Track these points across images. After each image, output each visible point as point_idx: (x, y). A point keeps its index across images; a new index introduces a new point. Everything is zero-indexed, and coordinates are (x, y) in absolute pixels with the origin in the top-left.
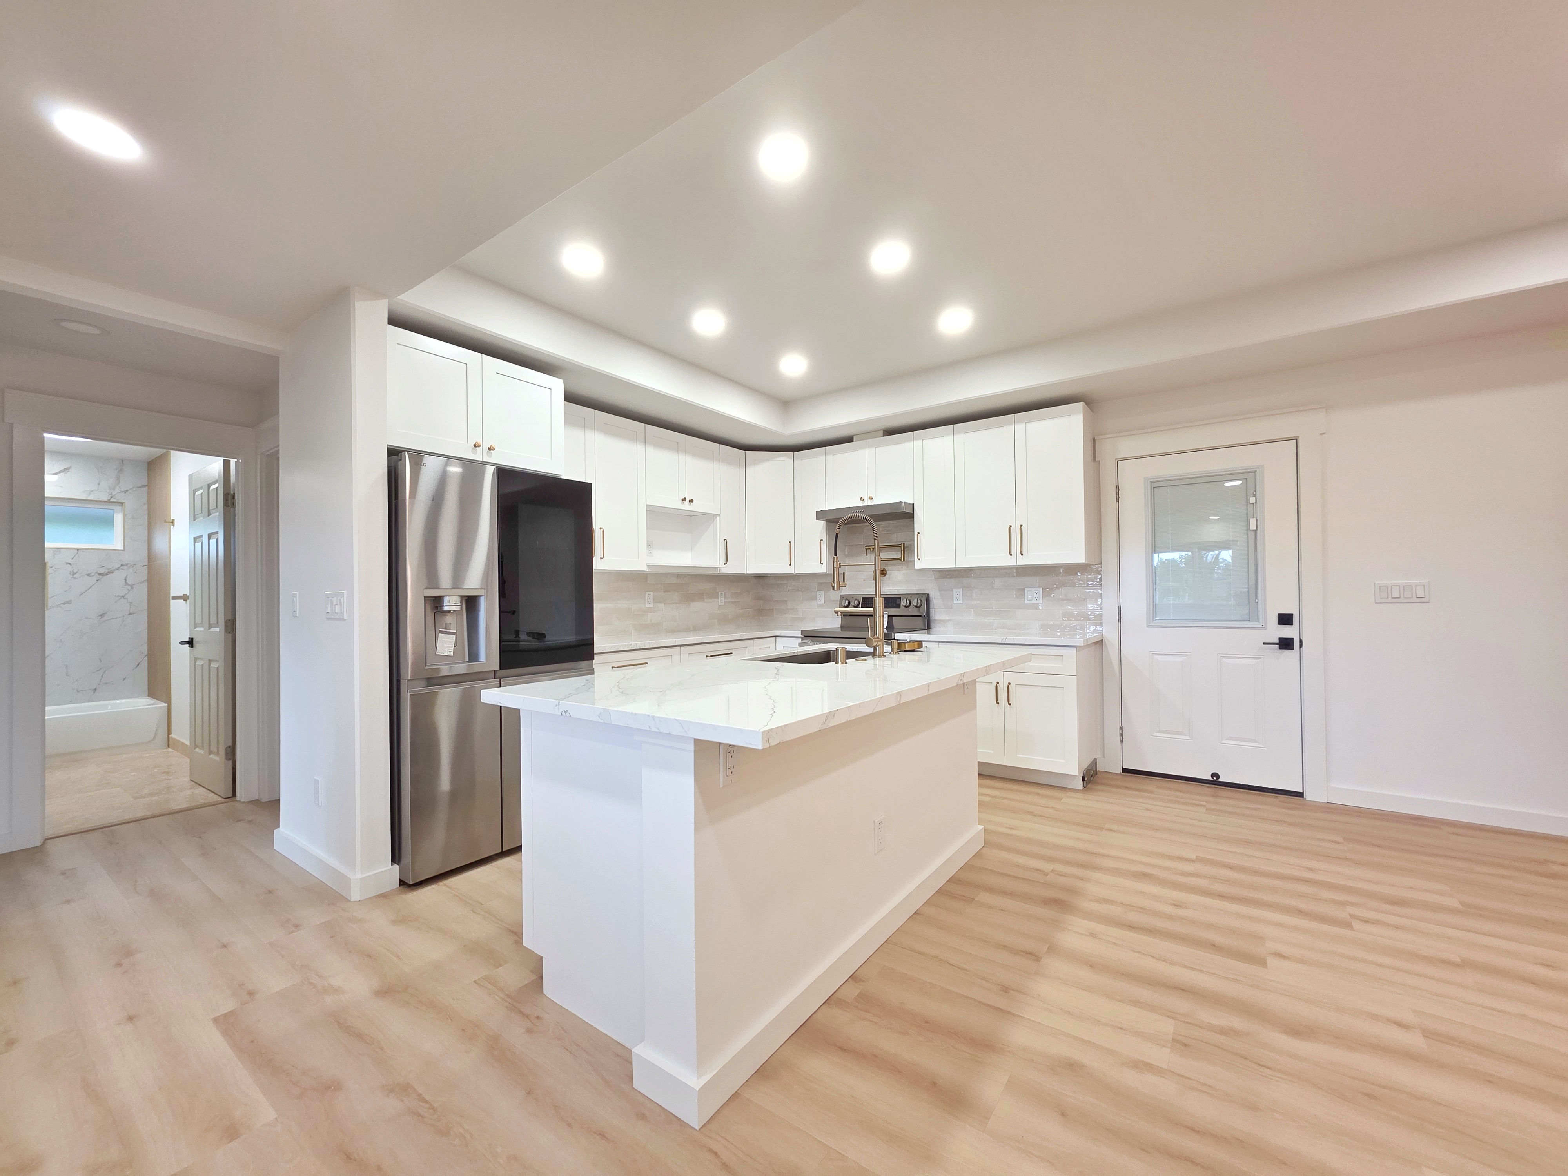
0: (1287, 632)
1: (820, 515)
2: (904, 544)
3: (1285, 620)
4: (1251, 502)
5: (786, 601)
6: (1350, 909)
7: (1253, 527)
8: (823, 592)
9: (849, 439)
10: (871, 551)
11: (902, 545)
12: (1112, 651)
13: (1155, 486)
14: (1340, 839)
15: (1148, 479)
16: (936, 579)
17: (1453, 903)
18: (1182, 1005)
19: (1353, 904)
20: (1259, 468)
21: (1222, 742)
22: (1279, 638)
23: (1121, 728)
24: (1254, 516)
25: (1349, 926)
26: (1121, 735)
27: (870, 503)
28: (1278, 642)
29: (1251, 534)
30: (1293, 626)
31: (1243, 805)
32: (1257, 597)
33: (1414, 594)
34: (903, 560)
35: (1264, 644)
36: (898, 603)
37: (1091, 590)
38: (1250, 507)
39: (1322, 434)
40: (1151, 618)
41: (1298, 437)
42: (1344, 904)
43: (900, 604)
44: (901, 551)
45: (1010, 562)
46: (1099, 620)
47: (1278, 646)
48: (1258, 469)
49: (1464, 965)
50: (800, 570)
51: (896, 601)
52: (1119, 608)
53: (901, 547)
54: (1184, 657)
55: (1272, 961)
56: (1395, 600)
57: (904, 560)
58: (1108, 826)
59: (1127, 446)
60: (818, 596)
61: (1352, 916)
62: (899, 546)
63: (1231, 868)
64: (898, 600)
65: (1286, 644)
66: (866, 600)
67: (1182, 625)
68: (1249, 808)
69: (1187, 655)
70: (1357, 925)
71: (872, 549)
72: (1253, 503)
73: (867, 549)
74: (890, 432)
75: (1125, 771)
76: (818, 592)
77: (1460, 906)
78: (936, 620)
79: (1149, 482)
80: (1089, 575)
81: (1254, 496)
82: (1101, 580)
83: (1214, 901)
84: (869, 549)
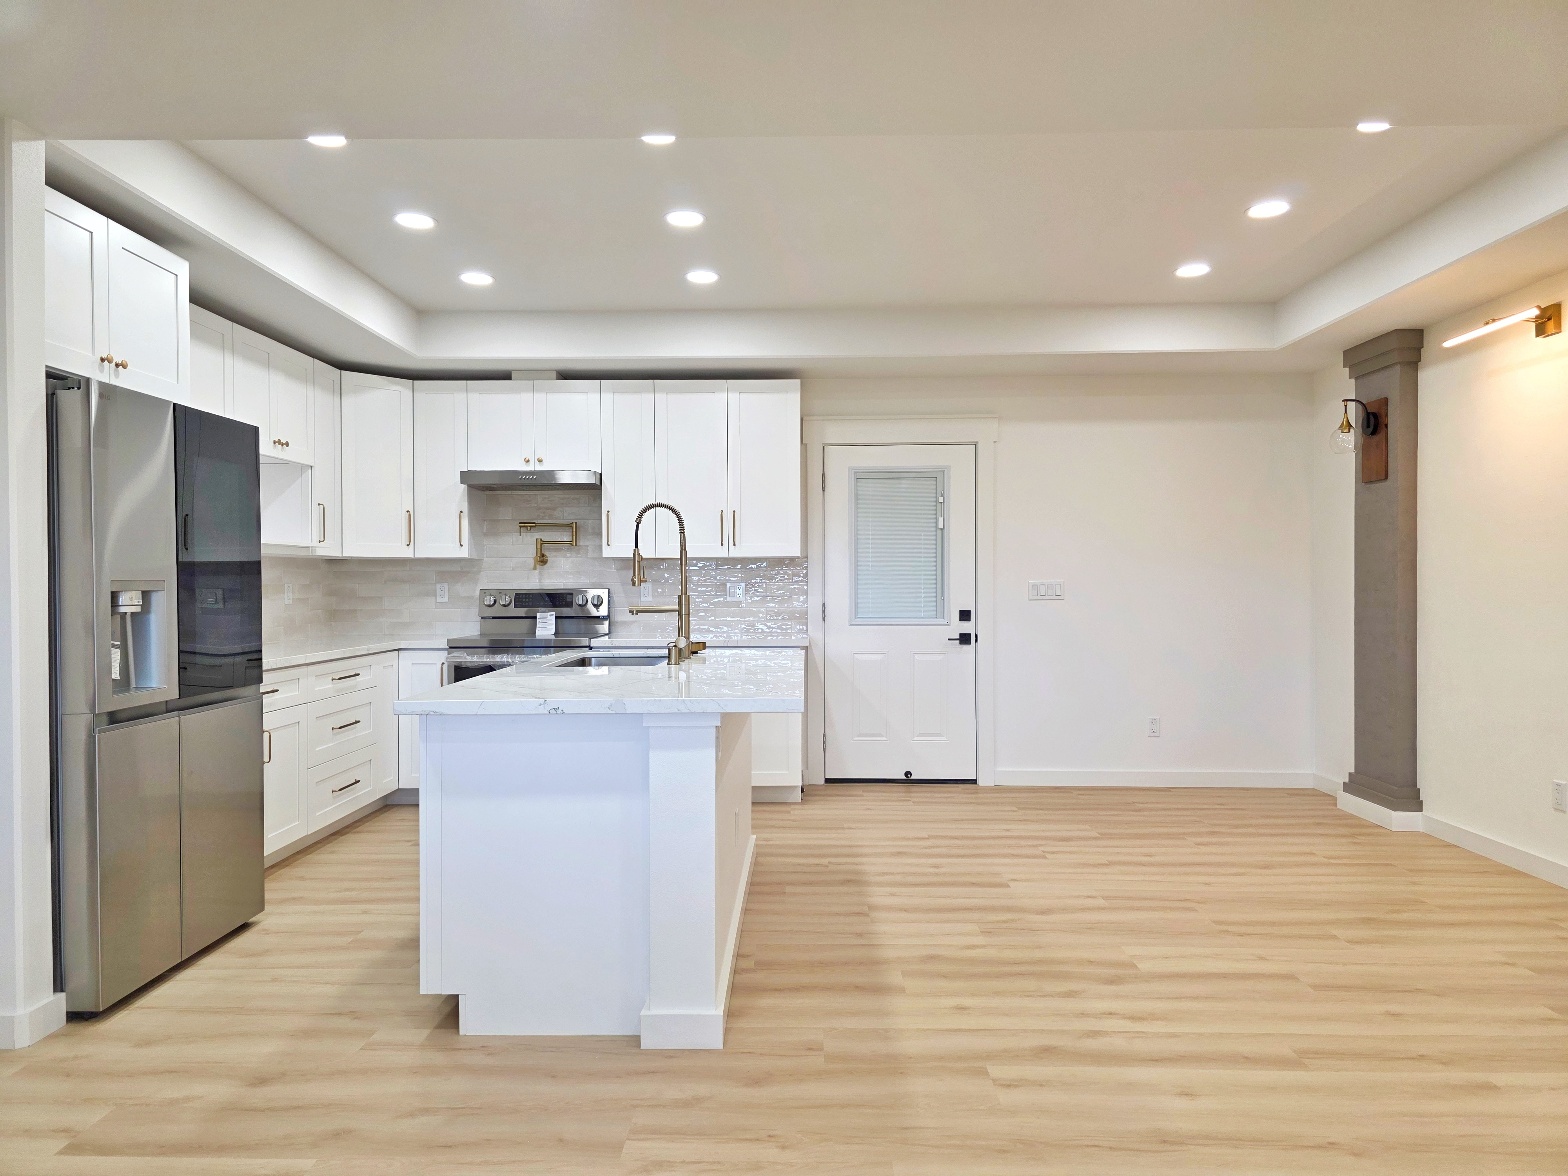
0: (967, 627)
1: (466, 477)
2: (576, 523)
3: (965, 616)
4: (940, 501)
5: (381, 598)
6: (1041, 848)
7: (940, 526)
8: (446, 585)
9: (506, 376)
10: (527, 529)
11: (574, 525)
12: (817, 653)
13: (860, 476)
14: (1015, 809)
15: (852, 469)
16: (618, 570)
17: (1094, 834)
18: (976, 916)
19: (1041, 845)
20: (946, 468)
21: (914, 739)
22: (960, 634)
23: (824, 735)
24: (942, 515)
25: (1045, 857)
26: (824, 742)
27: (539, 468)
28: (959, 638)
29: (939, 532)
30: (970, 622)
31: (937, 795)
32: (943, 595)
33: (1054, 593)
34: (574, 544)
35: (949, 639)
36: (568, 600)
37: (796, 586)
38: (939, 506)
39: (995, 442)
40: (854, 616)
41: (978, 442)
42: (1036, 846)
43: (572, 602)
44: (572, 532)
45: (722, 553)
46: (803, 617)
47: (959, 641)
48: (946, 470)
49: (1110, 864)
50: (422, 553)
51: (566, 598)
52: (824, 605)
53: (572, 527)
54: (882, 656)
55: (1011, 884)
56: (1042, 598)
57: (576, 545)
58: (846, 826)
59: (833, 432)
60: (438, 592)
61: (1043, 852)
62: (570, 525)
63: (956, 838)
64: (569, 596)
65: (965, 639)
66: (521, 596)
67: (881, 623)
68: (944, 798)
69: (885, 654)
70: (1048, 855)
71: (529, 528)
72: (941, 503)
73: (520, 527)
74: (565, 375)
75: (828, 781)
76: (438, 585)
77: (1098, 835)
78: (617, 622)
79: (853, 472)
80: (795, 570)
81: (942, 495)
82: (806, 575)
83: (959, 859)
84: (525, 526)
